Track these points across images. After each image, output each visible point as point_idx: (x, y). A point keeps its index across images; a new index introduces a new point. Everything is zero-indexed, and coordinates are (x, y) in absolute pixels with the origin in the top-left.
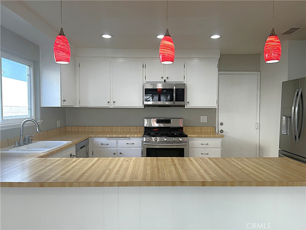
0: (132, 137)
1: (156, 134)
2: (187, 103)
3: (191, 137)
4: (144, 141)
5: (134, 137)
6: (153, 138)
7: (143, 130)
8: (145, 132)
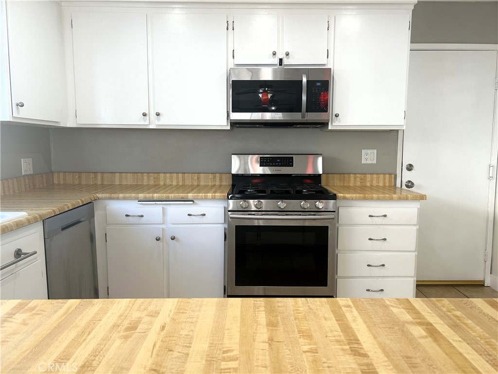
0: (202, 199)
1: (259, 192)
2: (334, 116)
3: (344, 198)
4: (230, 208)
5: (206, 199)
6: (251, 201)
7: (228, 182)
8: (233, 186)
